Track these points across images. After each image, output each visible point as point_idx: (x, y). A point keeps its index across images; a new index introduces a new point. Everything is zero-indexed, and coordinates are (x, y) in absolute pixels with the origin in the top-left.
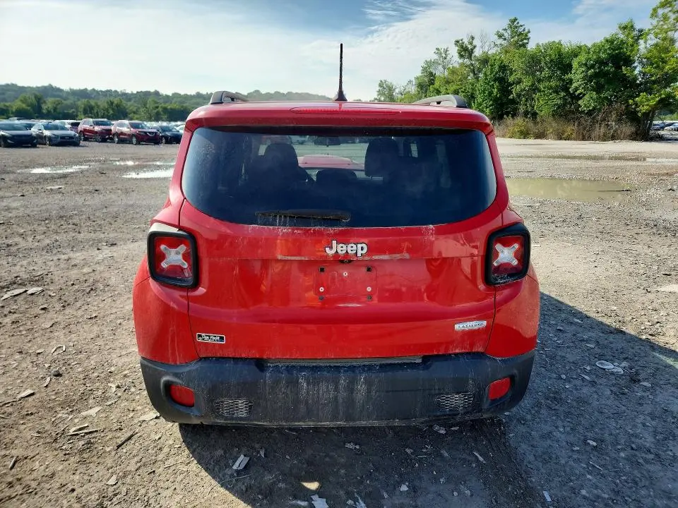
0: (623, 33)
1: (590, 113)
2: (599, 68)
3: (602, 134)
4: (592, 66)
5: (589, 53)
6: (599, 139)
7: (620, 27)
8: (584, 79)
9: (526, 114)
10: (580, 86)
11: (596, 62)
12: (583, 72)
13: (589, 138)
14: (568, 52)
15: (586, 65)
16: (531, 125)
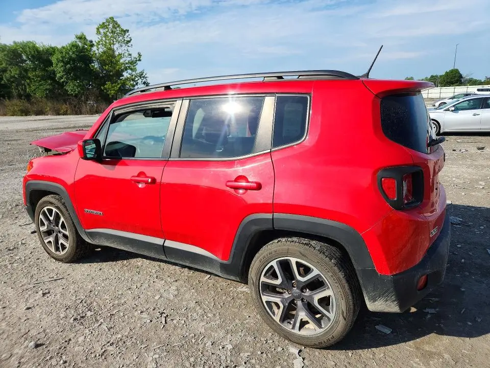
0: (80, 42)
1: (76, 96)
2: (73, 64)
3: (88, 110)
4: (68, 63)
5: (62, 53)
6: (88, 114)
7: (76, 37)
8: (64, 71)
9: (20, 96)
10: (63, 76)
11: (70, 59)
12: (62, 66)
13: (81, 113)
14: (43, 50)
15: (62, 61)
16: (27, 105)
